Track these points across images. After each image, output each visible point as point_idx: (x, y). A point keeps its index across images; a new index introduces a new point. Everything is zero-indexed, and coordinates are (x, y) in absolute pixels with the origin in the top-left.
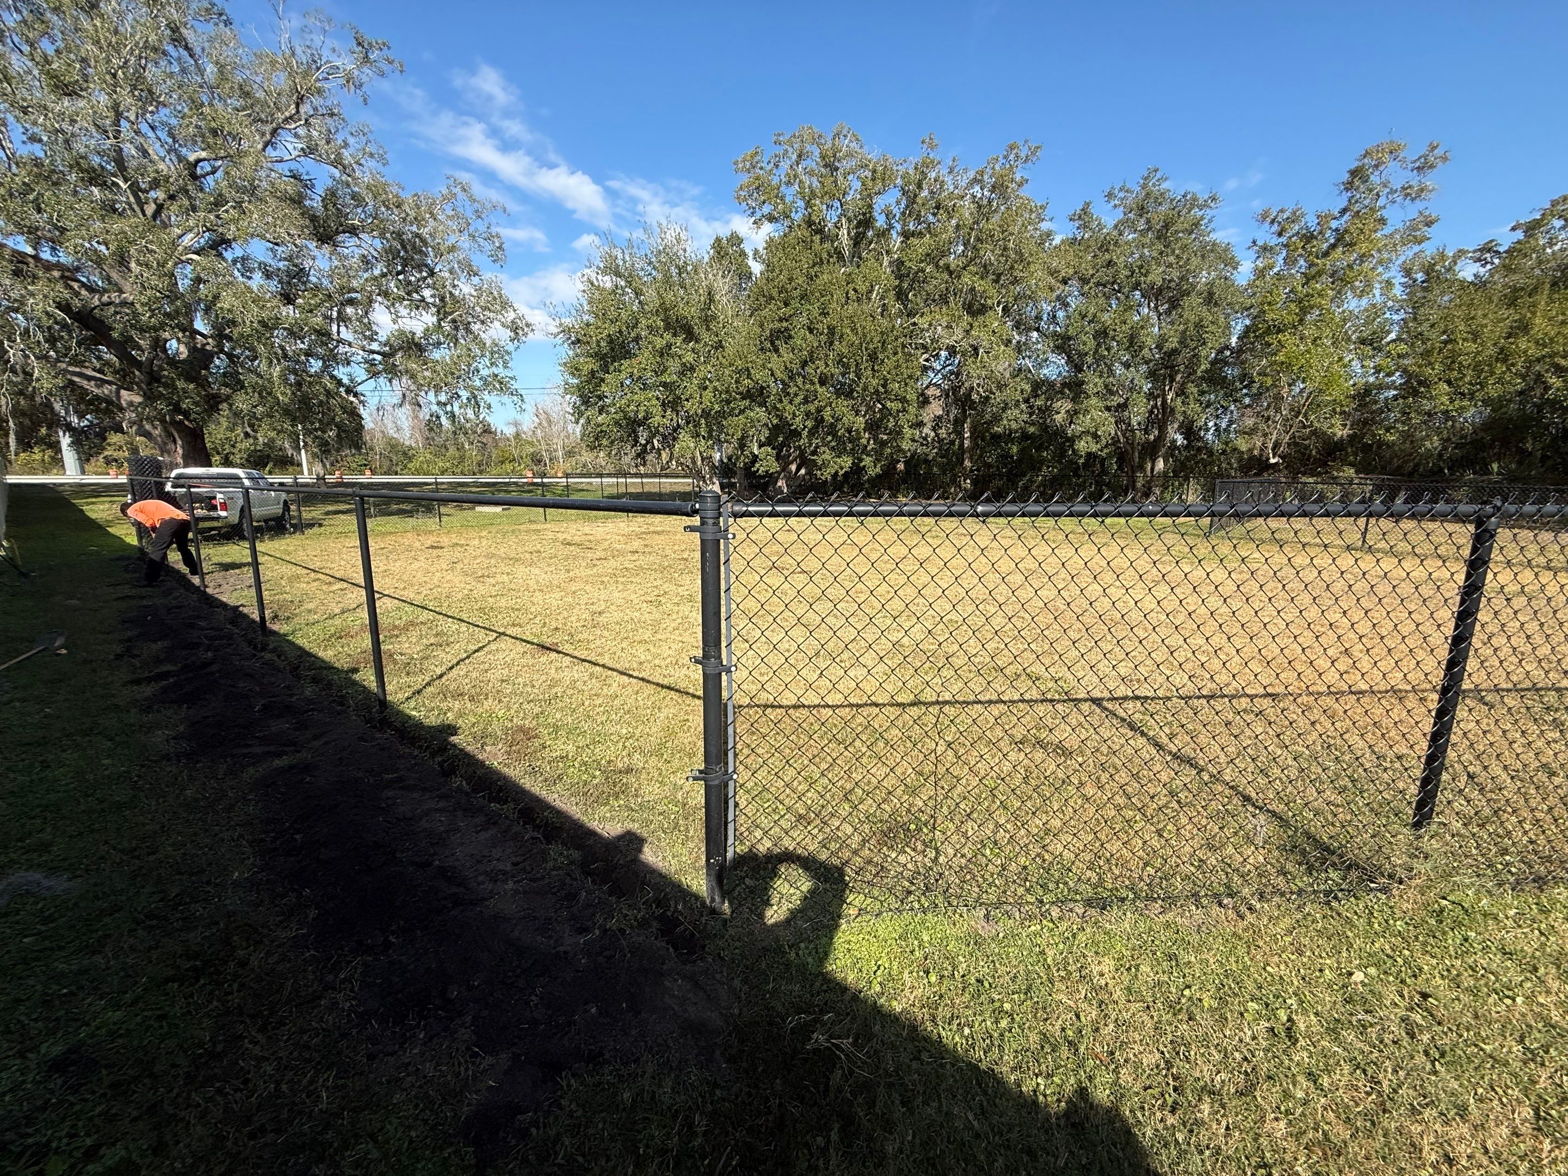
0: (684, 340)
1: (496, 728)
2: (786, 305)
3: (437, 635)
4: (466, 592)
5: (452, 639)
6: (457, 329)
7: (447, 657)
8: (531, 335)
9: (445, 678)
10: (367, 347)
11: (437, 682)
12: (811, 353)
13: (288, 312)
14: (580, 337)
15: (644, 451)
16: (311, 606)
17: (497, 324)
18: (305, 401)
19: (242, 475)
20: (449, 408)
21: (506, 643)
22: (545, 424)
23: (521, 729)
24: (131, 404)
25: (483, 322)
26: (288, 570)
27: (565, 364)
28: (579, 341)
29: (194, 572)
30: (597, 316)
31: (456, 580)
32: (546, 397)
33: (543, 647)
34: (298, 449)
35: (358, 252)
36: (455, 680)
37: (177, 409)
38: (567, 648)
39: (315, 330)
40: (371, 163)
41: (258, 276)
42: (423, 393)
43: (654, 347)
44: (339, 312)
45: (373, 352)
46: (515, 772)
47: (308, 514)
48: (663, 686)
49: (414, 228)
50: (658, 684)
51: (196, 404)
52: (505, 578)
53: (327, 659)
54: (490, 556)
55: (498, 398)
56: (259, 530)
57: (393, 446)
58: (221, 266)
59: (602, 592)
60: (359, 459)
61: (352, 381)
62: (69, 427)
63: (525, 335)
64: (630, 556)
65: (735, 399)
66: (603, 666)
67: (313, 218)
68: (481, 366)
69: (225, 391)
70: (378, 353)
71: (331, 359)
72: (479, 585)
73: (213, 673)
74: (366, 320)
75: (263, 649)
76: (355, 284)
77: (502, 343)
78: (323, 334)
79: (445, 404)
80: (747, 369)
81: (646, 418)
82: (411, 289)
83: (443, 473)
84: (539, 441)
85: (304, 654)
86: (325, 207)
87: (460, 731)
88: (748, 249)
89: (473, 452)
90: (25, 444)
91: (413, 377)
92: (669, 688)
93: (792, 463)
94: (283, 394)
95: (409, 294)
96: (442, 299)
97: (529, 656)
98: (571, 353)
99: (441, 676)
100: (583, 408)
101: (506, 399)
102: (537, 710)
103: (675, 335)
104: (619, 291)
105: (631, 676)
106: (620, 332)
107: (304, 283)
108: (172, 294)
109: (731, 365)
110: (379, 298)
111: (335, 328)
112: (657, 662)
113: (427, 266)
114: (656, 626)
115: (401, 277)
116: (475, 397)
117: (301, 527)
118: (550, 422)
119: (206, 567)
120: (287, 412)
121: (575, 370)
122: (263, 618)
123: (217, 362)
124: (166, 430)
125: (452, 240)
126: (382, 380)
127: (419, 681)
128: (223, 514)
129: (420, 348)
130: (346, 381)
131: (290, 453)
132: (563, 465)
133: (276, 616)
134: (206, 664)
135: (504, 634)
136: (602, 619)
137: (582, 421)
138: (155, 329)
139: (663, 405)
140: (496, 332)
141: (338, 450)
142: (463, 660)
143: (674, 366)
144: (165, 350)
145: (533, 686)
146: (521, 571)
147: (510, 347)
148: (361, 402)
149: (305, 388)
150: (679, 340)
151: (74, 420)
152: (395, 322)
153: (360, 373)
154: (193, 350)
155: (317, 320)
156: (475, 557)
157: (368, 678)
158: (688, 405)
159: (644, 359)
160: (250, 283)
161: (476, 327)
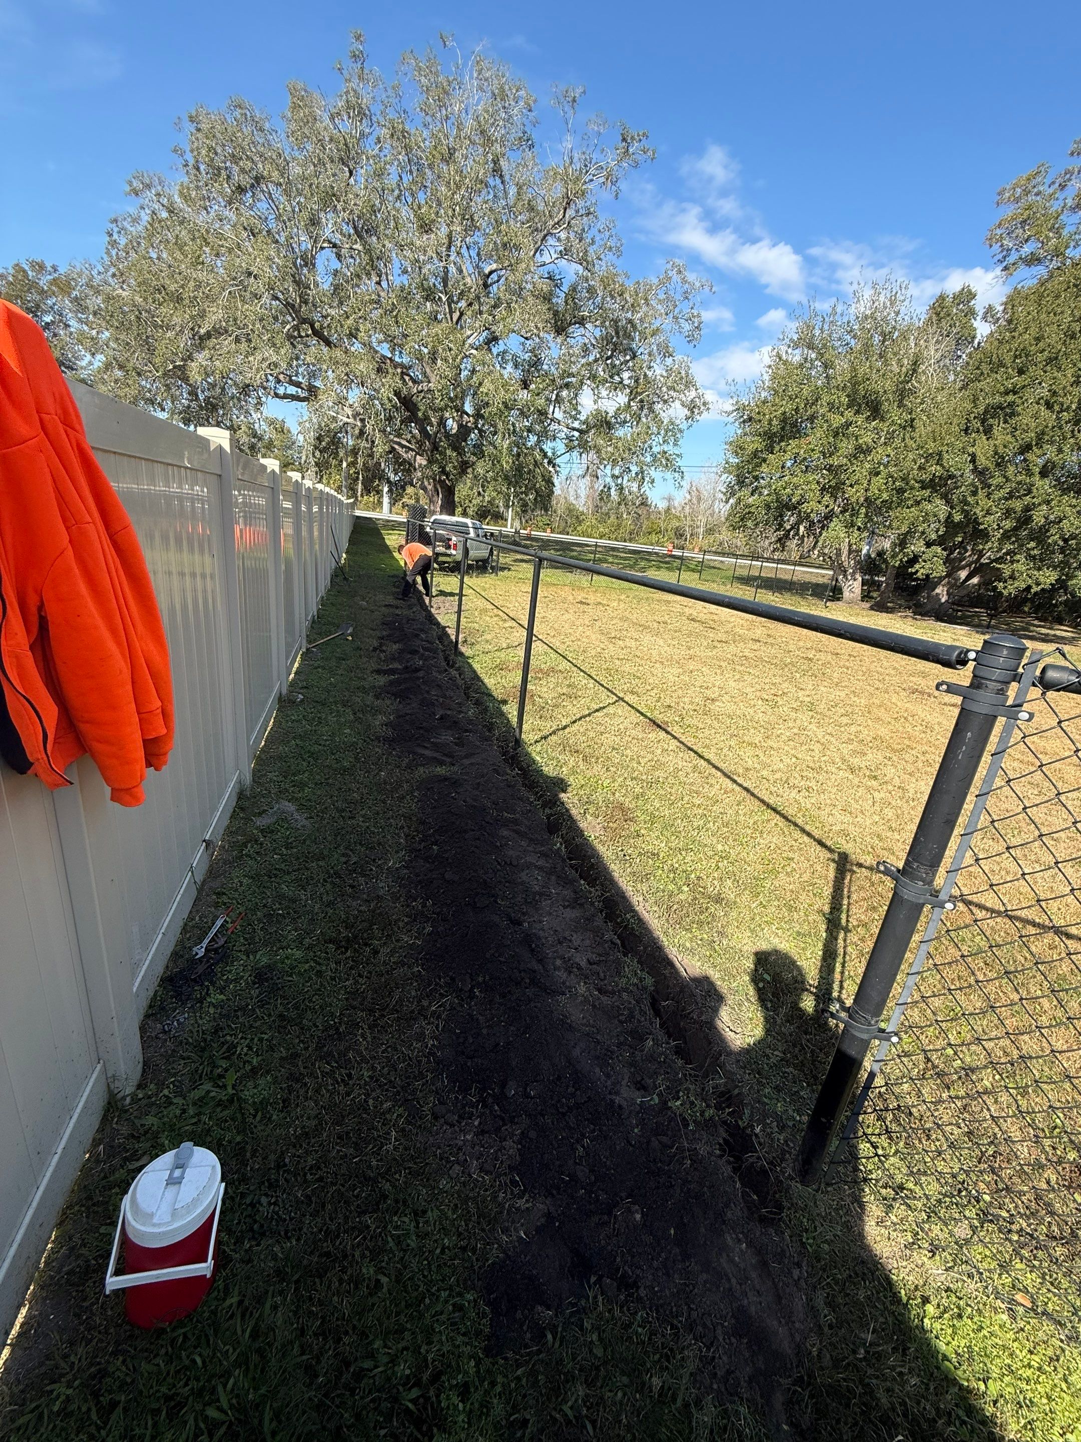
0: (867, 418)
1: (599, 797)
2: (1021, 372)
3: (569, 686)
4: (599, 650)
5: (580, 693)
6: (642, 409)
7: (574, 710)
8: (705, 413)
9: (567, 731)
10: (571, 425)
11: (561, 732)
12: (1040, 436)
13: (524, 395)
14: (753, 415)
15: (787, 536)
16: (489, 637)
17: (677, 404)
18: (519, 469)
19: (470, 525)
20: (619, 481)
21: (621, 710)
22: (695, 501)
23: (621, 807)
24: (420, 465)
25: (665, 402)
26: (481, 603)
27: (731, 443)
28: (750, 419)
29: (427, 595)
30: (776, 392)
31: (593, 637)
32: (702, 476)
33: (654, 723)
34: (507, 507)
35: (581, 341)
36: (575, 735)
37: (444, 472)
38: (676, 730)
39: (539, 411)
40: (610, 257)
41: (509, 367)
42: (602, 467)
43: (830, 426)
44: (557, 395)
45: (574, 429)
46: (606, 852)
47: (505, 559)
48: (768, 806)
49: (629, 315)
50: (763, 801)
51: (454, 467)
52: (633, 644)
53: (489, 686)
54: (624, 619)
55: (662, 474)
56: (470, 567)
57: (570, 511)
58: (487, 358)
59: (718, 677)
60: (545, 519)
61: (554, 454)
62: (389, 481)
63: (700, 414)
64: (750, 645)
65: (912, 488)
66: (708, 761)
67: (556, 313)
68: (654, 443)
69: (473, 458)
70: (577, 430)
71: (544, 435)
72: (611, 646)
73: (418, 678)
74: (574, 402)
75: (452, 667)
76: (574, 370)
77: (678, 422)
78: (542, 413)
79: (617, 477)
80: (940, 454)
81: (799, 503)
82: (615, 371)
83: (601, 538)
84: (685, 517)
85: (476, 677)
86: (566, 302)
87: (570, 789)
88: (979, 305)
89: (628, 521)
90: (367, 490)
91: (598, 452)
92: (775, 810)
93: (963, 568)
94: (507, 462)
95: (611, 377)
96: (637, 381)
97: (640, 728)
98: (739, 432)
99: (565, 728)
100: (736, 487)
101: (669, 475)
102: (638, 790)
103: (857, 412)
104: (808, 365)
105: (735, 781)
106: (797, 410)
107: (538, 371)
108: (456, 382)
109: (919, 447)
110: (588, 382)
111: (552, 408)
112: (765, 773)
113: (631, 349)
114: (768, 731)
115: (609, 362)
116: (642, 472)
117: (496, 569)
118: (699, 499)
119: (434, 592)
120: (506, 478)
121: (738, 449)
122: (457, 642)
123: (473, 436)
124: (435, 486)
125: (657, 324)
126: (575, 454)
127: (548, 726)
128: (454, 552)
129: (609, 426)
130: (550, 454)
131: (502, 510)
132: (701, 541)
133: (466, 641)
134: (417, 670)
135: (622, 699)
136: (715, 707)
137: (732, 501)
138: (441, 410)
139: (823, 489)
140: (676, 412)
141: (533, 511)
142: (585, 717)
143: (847, 446)
144: (445, 427)
145: (639, 763)
146: (647, 639)
147: (684, 426)
148: (556, 472)
149: (521, 459)
150: (860, 419)
151: (392, 476)
152: (595, 402)
153: (560, 446)
154: (460, 426)
155: (541, 402)
156: (612, 618)
157: (511, 711)
158: (850, 492)
159: (816, 438)
160: (503, 371)
161: (658, 407)
